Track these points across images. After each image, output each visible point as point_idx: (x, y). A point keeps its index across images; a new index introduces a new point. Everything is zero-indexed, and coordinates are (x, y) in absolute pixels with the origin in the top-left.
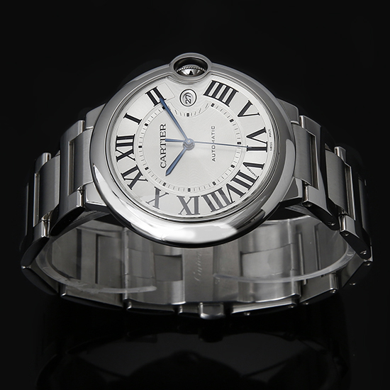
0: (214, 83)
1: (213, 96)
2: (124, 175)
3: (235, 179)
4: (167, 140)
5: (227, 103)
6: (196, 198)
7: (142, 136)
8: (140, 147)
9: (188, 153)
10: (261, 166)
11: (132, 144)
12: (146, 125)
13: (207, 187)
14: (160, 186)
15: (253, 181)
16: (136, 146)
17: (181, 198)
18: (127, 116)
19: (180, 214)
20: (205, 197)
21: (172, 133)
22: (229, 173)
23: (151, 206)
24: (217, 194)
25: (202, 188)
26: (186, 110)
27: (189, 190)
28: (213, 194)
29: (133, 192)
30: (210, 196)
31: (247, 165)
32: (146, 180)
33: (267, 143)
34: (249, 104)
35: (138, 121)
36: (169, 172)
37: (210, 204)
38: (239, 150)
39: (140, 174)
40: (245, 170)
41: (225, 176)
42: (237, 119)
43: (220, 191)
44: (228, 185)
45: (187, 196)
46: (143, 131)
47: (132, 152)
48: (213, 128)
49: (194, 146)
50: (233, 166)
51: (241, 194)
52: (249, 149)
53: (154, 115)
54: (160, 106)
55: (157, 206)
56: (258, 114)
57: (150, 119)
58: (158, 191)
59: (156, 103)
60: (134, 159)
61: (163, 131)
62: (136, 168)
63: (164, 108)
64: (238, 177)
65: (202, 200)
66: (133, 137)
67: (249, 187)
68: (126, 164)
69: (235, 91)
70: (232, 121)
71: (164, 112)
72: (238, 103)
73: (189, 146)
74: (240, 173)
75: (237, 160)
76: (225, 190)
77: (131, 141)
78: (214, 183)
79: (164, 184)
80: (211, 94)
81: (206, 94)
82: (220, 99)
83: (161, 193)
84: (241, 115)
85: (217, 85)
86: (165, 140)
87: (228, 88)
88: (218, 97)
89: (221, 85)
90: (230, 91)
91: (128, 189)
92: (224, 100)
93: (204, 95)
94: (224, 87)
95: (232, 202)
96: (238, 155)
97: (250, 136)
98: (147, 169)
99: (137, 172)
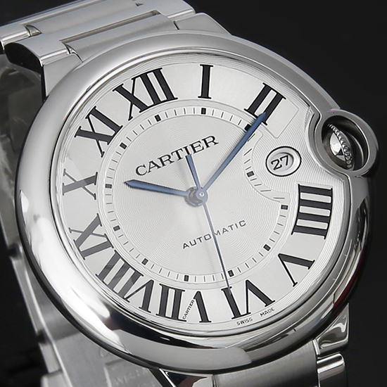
0: (329, 193)
1: (302, 202)
2: (95, 112)
3: (165, 290)
4: (189, 159)
5: (297, 229)
6: (108, 244)
7: (180, 112)
8: (158, 118)
9: (179, 202)
10: (204, 318)
11: (157, 101)
12: (204, 111)
13: (134, 254)
14: (102, 181)
15: (175, 316)
16: (158, 109)
17: (97, 222)
18: (206, 70)
19: (71, 231)
20: (117, 256)
21: (206, 162)
22: (173, 276)
23: (61, 180)
24: (130, 273)
25: (129, 247)
26: (259, 167)
27: (117, 228)
28: (126, 266)
29: (71, 141)
30: (120, 264)
31: (198, 297)
32: (103, 153)
33: (248, 313)
34: (308, 264)
35: (205, 94)
36: (133, 184)
37: (108, 268)
38: (219, 277)
39: (108, 139)
40: (187, 298)
41: (165, 273)
42: (273, 255)
43: (137, 275)
44: (151, 284)
45: (106, 228)
46: (189, 111)
47: (143, 107)
48: (242, 224)
49: (197, 205)
50: (186, 278)
51: (145, 306)
52: (227, 292)
53: (227, 116)
54: (249, 119)
55: (67, 189)
56: (295, 284)
57: (218, 113)
58: (93, 180)
59: (252, 110)
60: (131, 118)
61: (203, 143)
62: (117, 128)
63: (248, 127)
64: (172, 293)
65: (107, 255)
66: (170, 97)
68: (117, 108)
69: (324, 233)
70: (267, 248)
71: (240, 132)
72: (303, 246)
73: (194, 197)
74: (178, 293)
75: (200, 280)
76: (141, 281)
77: (162, 96)
78: (145, 262)
79: (108, 186)
80: (305, 196)
81: (302, 189)
82: (300, 216)
83: (90, 187)
84: (283, 258)
85: (327, 199)
86: (187, 156)
87: (327, 220)
88: (304, 210)
89: (329, 206)
90: (323, 226)
91: (74, 130)
92: (301, 223)
93: (299, 185)
94: (326, 213)
95: (126, 299)
96: (209, 279)
97: (249, 286)
98: (123, 146)
99: (110, 132)
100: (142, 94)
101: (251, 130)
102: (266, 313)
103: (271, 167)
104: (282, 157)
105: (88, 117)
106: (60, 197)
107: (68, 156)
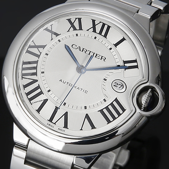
0: (124, 110)
1: (112, 104)
2: (80, 20)
3: (38, 87)
4: (91, 57)
5: (101, 111)
6: (38, 56)
7: (104, 42)
8: (95, 38)
9: (75, 66)
10: (39, 110)
11: (100, 33)
12: (111, 49)
13: (42, 67)
14: (59, 38)
15: (30, 100)
16: (98, 36)
17: (44, 47)
18: (123, 39)
19: (33, 41)
20: (36, 62)
21: (96, 63)
22: (46, 86)
23: (48, 26)
24: (34, 71)
25: (44, 63)
26: (110, 80)
27: (47, 54)
28: (35, 68)
29: (64, 20)
30: (35, 65)
31: (45, 101)
32: (69, 31)
33: (55, 123)
34: (93, 127)
35: (116, 45)
36: (67, 48)
37: (29, 63)
38: (59, 102)
39: (75, 29)
40: (42, 98)
41: (44, 82)
42: (85, 112)
43: (35, 74)
44: (35, 81)
45: (44, 51)
46: (107, 45)
47: (94, 31)
48: (86, 92)
49: (79, 72)
50: (49, 91)
51: (25, 86)
52: (57, 109)
53: (116, 57)
54: (122, 64)
55: (47, 29)
56: (81, 130)
57: (114, 53)
58: (57, 35)
59: (125, 62)
60: (88, 30)
61: (100, 57)
62: (81, 28)
63: (119, 66)
64: (39, 91)
65: (35, 59)
66: (105, 36)
67: (28, 94)
68: (87, 24)
69: (109, 122)
70: (85, 108)
71: (115, 65)
72: (97, 119)
73: (80, 69)
74: (41, 93)
75: (53, 96)
76: (34, 77)
77: (103, 33)
78: (43, 73)
79: (59, 41)
80: (115, 103)
81: (116, 100)
82: (107, 108)
83: (54, 36)
84: (87, 116)
85: (121, 111)
86: (92, 56)
87: (114, 118)
88: (110, 107)
89: (119, 114)
90: (111, 119)
91: (68, 18)
92: (105, 111)
93: (117, 98)
94: (116, 116)
95: (22, 78)
96: (56, 99)
97: (66, 115)
98: (77, 35)
99: (78, 28)
100: (98, 28)
101: (119, 67)
102: (61, 130)
103: (114, 84)
104: (120, 84)
105: (76, 19)
106: (42, 29)
107: (58, 22)
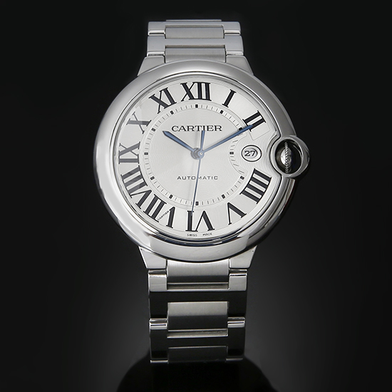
0: (269, 179)
1: (252, 179)
2: (166, 90)
3: (156, 198)
4: (203, 133)
5: (244, 192)
6: (137, 161)
7: (209, 108)
8: (197, 106)
9: (187, 153)
10: (170, 225)
11: (200, 97)
12: (222, 112)
13: (148, 171)
14: (151, 126)
15: (154, 217)
16: (199, 102)
17: (138, 146)
18: (232, 93)
19: (120, 145)
20: (138, 169)
21: (211, 138)
22: (164, 192)
23: (130, 116)
24: (141, 181)
25: (148, 166)
26: (238, 151)
27: (146, 154)
28: (141, 177)
29: (146, 99)
30: (138, 174)
31: (173, 210)
32: (159, 112)
33: (196, 231)
34: (242, 215)
35: (226, 104)
36: (167, 134)
37: (130, 174)
38: (190, 203)
39: (166, 106)
40: (166, 208)
41: (160, 189)
42: (225, 202)
43: (144, 184)
44: (150, 192)
45: (140, 152)
46: (214, 109)
47: (192, 98)
48: (215, 178)
49: (196, 158)
50: (171, 197)
51: (139, 204)
52: (190, 213)
53: (232, 119)
54: (243, 125)
55: (130, 122)
56: (230, 223)
57: (228, 116)
58: (147, 123)
59: (246, 121)
60: (183, 100)
61: (214, 128)
62: (173, 102)
63: (241, 129)
64: (158, 202)
65: (134, 166)
66: (208, 98)
67: (147, 212)
68: (177, 92)
69: (258, 200)
70: (223, 196)
71: (236, 130)
72: (243, 203)
73: (196, 154)
74: (163, 203)
75: (178, 201)
76: (145, 189)
77: (204, 96)
78: (152, 178)
79: (153, 130)
80: (255, 176)
81: (255, 171)
82: (249, 185)
83: (144, 127)
84: (230, 206)
85: (266, 182)
86: (203, 131)
87: (262, 194)
88: (252, 183)
89: (266, 187)
90: (258, 196)
91: (150, 95)
92: (247, 190)
93: (255, 169)
94: (263, 189)
95: (131, 196)
96: (184, 202)
97: (204, 215)
98: (172, 112)
99: (168, 103)
100: (195, 92)
101: (242, 131)
102: (207, 234)
103: (244, 154)
104: (252, 151)
105: (161, 91)
106: (124, 124)
107: (141, 106)
